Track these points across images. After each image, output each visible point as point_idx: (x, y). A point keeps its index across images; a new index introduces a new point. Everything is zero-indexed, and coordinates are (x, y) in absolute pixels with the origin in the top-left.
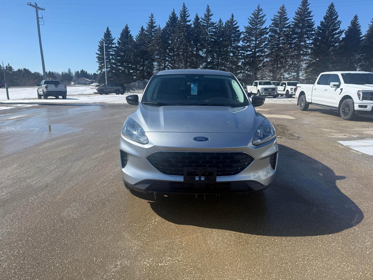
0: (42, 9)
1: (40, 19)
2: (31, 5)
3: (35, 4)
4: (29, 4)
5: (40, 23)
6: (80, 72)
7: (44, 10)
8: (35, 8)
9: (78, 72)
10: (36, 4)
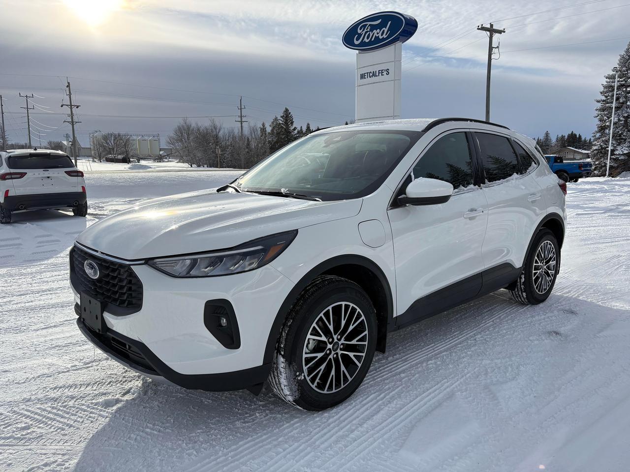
0: (500, 32)
1: (494, 49)
2: (483, 29)
3: (489, 26)
4: (480, 27)
5: (493, 57)
6: (566, 137)
7: (504, 32)
8: (488, 33)
9: (563, 137)
10: (492, 26)
